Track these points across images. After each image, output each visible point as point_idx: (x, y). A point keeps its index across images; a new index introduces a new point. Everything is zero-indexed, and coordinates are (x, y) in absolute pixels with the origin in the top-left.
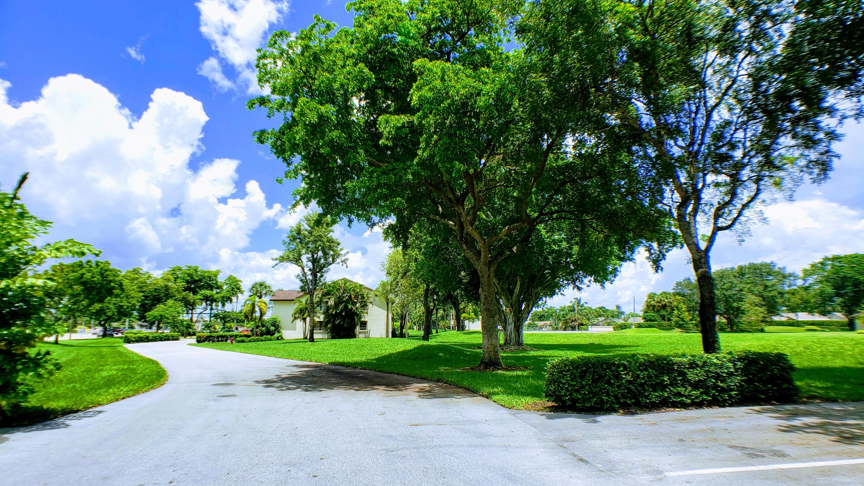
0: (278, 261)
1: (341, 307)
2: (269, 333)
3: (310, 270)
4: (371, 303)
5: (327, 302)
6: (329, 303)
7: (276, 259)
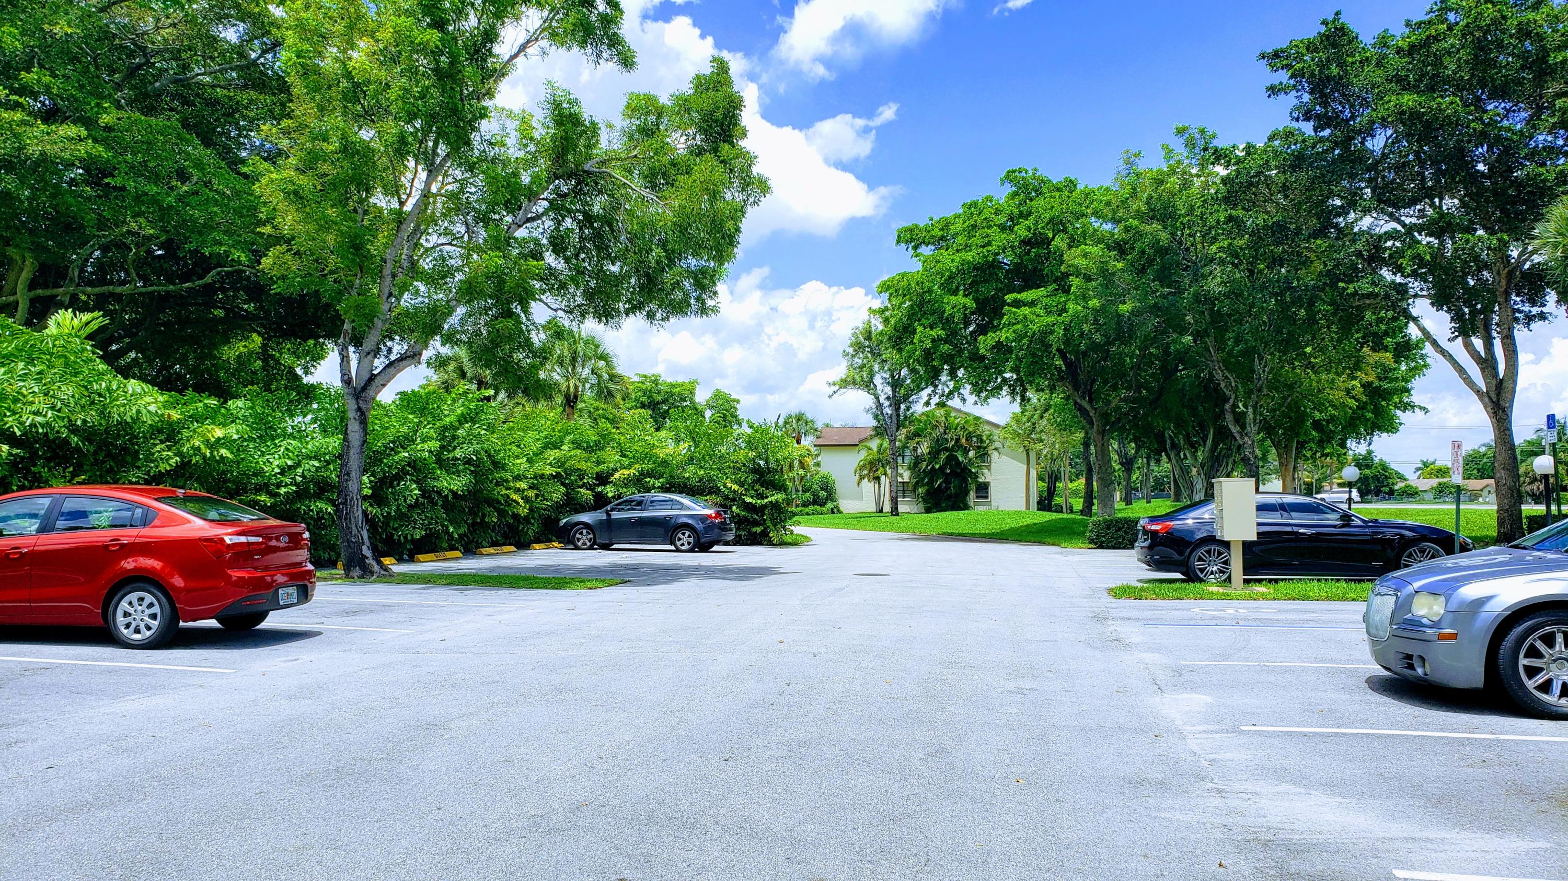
0: (837, 387)
1: (943, 456)
2: (817, 501)
3: (888, 398)
4: (996, 449)
5: (915, 449)
6: (919, 451)
7: (834, 384)
